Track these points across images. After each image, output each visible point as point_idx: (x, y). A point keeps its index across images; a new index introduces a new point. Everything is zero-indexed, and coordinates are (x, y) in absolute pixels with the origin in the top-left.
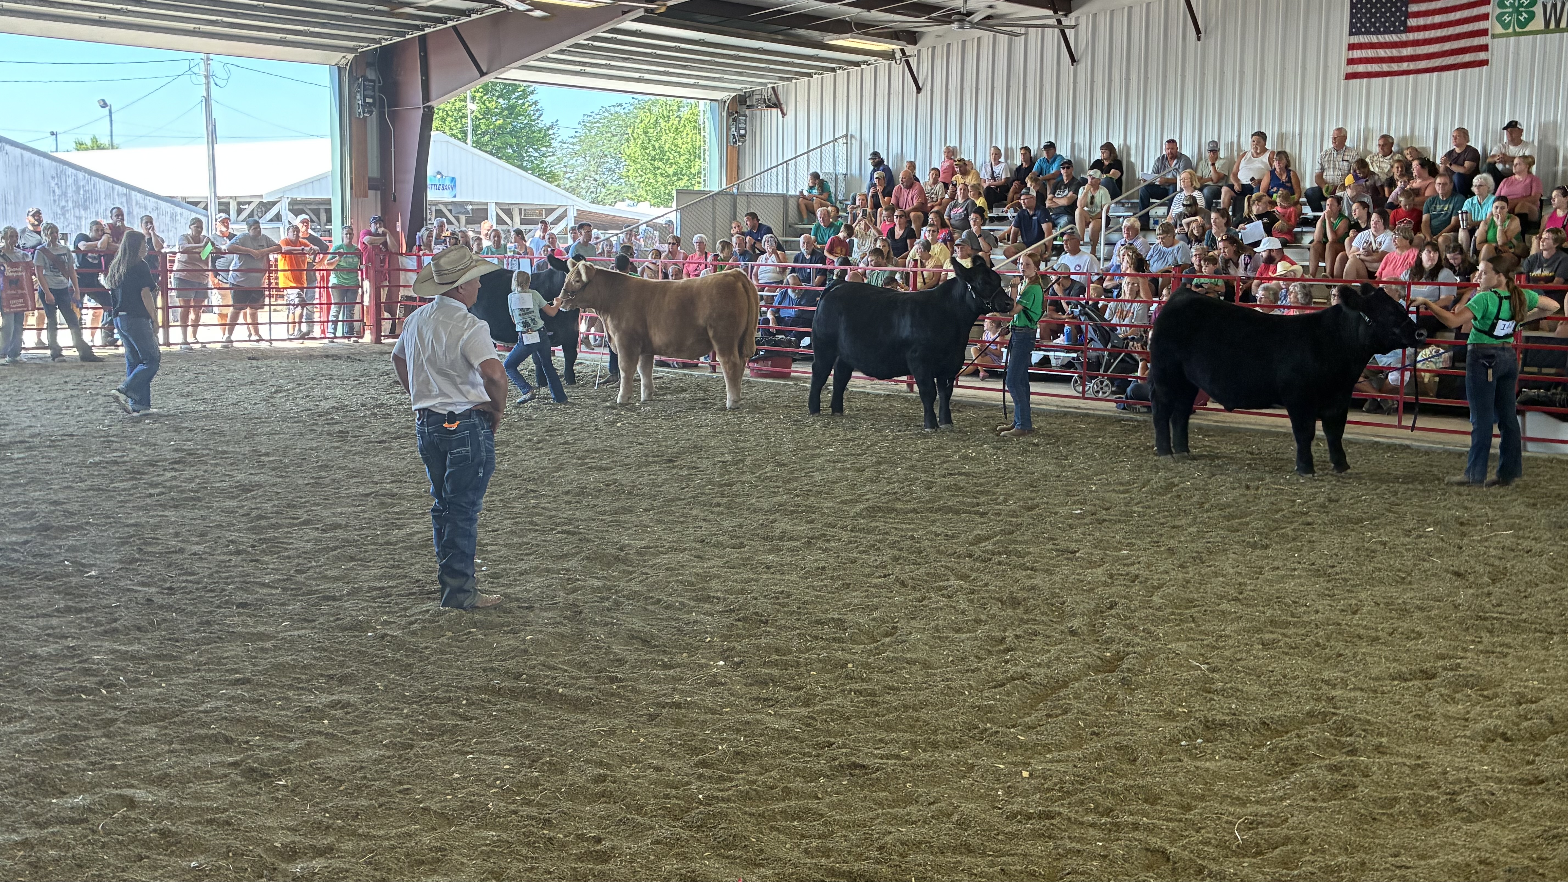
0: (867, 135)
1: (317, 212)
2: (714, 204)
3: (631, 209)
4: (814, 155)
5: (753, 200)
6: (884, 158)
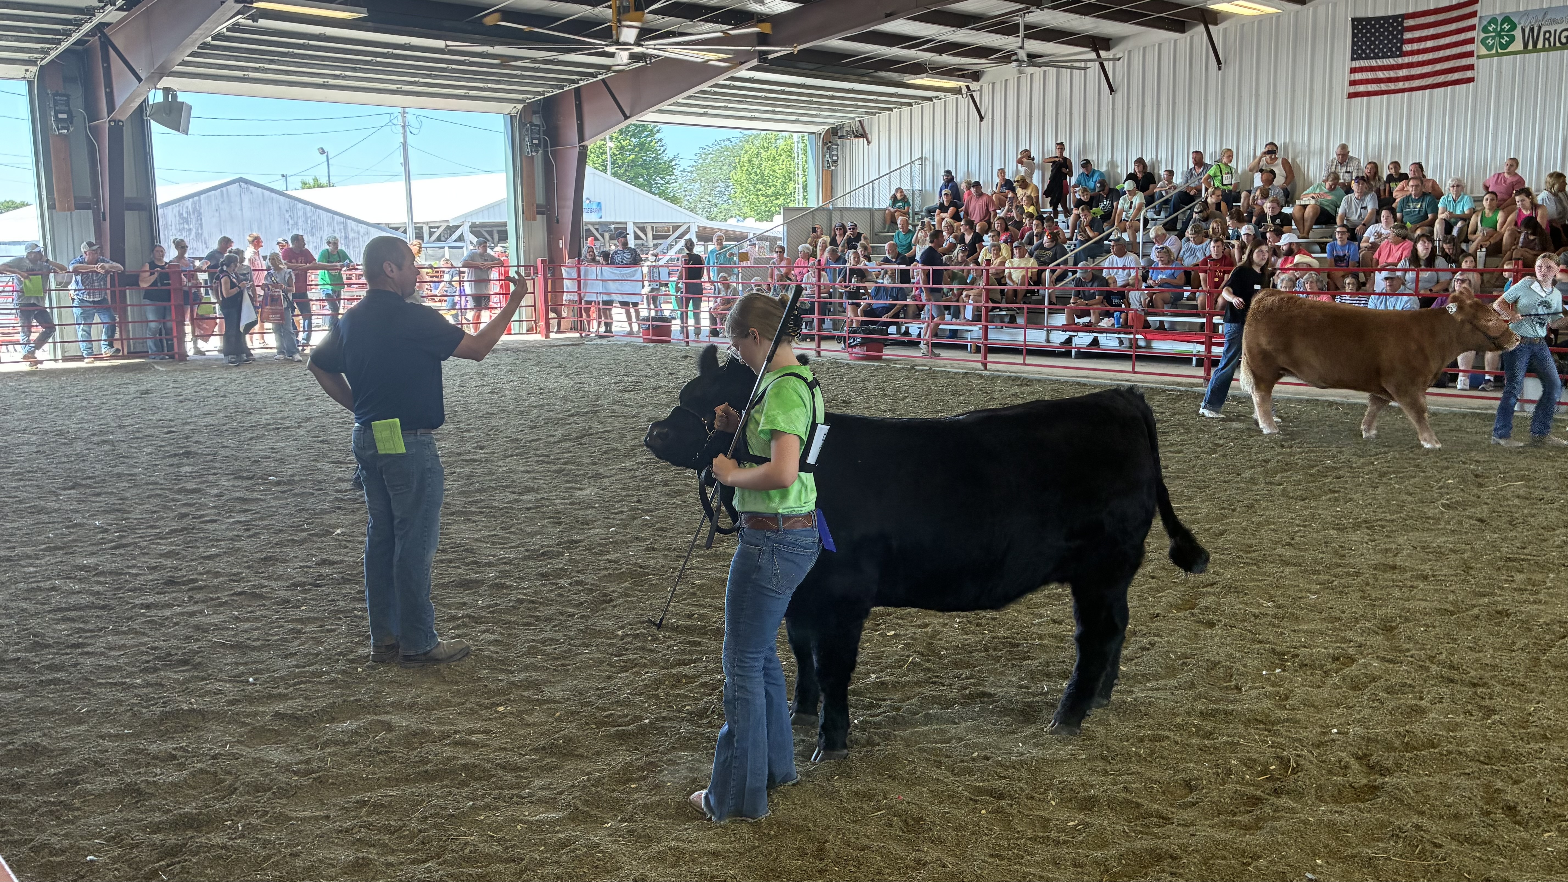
0: (939, 158)
1: (491, 233)
2: (813, 218)
3: (740, 224)
4: (895, 176)
5: (845, 213)
6: (954, 174)
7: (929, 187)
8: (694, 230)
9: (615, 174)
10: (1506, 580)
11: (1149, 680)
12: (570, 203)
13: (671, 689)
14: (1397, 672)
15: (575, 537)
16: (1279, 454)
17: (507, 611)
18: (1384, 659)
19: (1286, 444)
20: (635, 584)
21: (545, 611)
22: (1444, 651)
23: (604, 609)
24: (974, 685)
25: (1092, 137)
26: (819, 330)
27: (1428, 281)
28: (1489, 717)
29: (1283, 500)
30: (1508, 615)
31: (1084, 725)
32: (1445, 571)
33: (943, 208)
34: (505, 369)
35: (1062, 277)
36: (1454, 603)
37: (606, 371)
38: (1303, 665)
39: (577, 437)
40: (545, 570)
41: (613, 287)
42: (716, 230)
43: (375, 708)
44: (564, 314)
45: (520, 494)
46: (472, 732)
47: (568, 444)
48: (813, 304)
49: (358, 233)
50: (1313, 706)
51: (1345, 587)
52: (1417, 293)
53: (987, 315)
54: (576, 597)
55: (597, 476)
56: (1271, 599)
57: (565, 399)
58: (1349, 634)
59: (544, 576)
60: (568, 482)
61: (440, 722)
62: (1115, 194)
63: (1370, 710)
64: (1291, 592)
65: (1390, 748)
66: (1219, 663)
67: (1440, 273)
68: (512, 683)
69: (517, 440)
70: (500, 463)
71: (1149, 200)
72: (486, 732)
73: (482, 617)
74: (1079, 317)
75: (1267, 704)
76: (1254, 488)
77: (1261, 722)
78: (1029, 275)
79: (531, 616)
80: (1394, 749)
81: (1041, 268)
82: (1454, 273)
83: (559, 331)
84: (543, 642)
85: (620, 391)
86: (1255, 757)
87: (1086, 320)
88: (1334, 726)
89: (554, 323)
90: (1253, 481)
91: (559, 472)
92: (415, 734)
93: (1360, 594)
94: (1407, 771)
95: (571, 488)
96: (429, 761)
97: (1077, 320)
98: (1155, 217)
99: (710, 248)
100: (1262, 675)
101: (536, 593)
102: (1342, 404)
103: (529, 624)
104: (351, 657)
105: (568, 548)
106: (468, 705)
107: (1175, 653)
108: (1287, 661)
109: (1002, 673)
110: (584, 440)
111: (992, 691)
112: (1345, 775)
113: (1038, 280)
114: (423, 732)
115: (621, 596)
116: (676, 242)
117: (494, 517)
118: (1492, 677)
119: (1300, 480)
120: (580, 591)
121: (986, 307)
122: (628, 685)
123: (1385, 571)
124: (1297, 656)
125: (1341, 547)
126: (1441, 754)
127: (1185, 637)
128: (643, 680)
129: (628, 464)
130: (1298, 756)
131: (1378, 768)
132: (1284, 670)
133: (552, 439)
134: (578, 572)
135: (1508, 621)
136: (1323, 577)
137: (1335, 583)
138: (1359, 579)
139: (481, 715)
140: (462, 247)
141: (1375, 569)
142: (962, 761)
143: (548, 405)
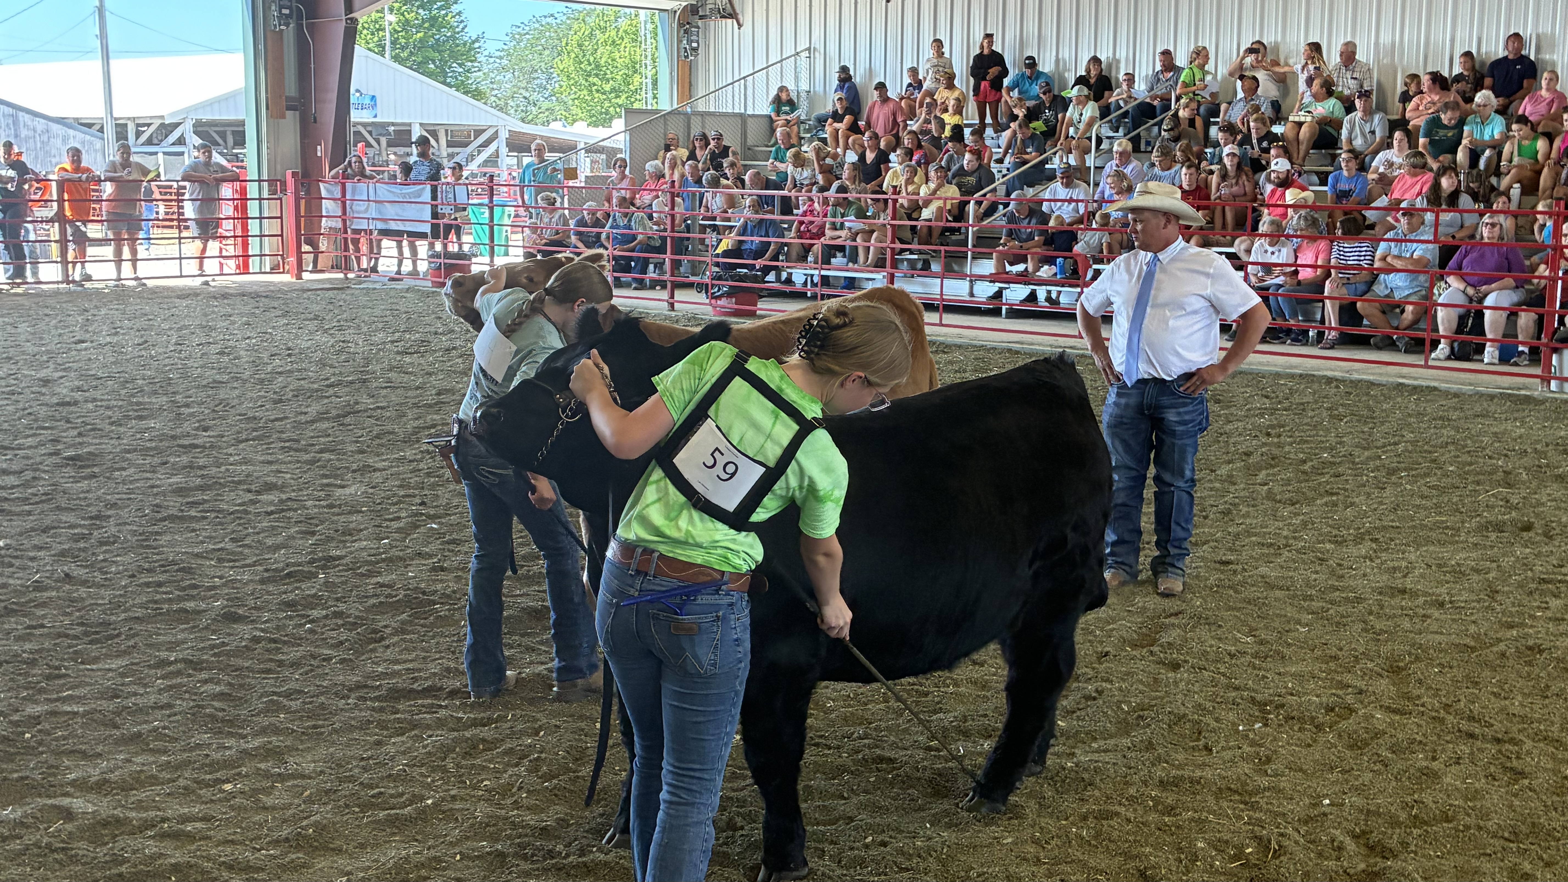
0: (832, 49)
1: (223, 135)
2: (665, 124)
3: (569, 129)
4: (774, 71)
5: (708, 120)
6: (852, 73)
7: (819, 88)
8: (504, 135)
9: (396, 58)
10: (1539, 607)
11: (1095, 739)
12: (333, 96)
13: (464, 758)
14: (1405, 725)
15: (335, 553)
16: (1265, 444)
17: (238, 653)
18: (1388, 709)
19: (1273, 432)
20: (415, 616)
21: (293, 653)
22: (1462, 697)
23: (372, 651)
24: (869, 747)
25: (1031, 27)
26: (672, 275)
27: (1450, 225)
28: (1516, 781)
29: (1269, 504)
30: (1541, 652)
31: (1012, 798)
32: (1465, 596)
33: (837, 117)
34: (240, 321)
35: (992, 210)
36: (1476, 637)
37: (380, 326)
38: (1289, 718)
39: (339, 416)
40: (291, 597)
41: (391, 211)
42: (534, 137)
43: (49, 790)
44: (323, 246)
45: (259, 493)
46: (185, 819)
47: (325, 425)
48: (664, 239)
49: (35, 130)
50: (1301, 770)
51: (1343, 616)
52: (1436, 241)
53: (893, 259)
54: (334, 634)
55: (365, 469)
56: (1251, 632)
57: (322, 363)
58: (1348, 678)
59: (290, 605)
60: (325, 476)
61: (140, 806)
62: (1062, 104)
63: (1371, 775)
64: (1276, 624)
65: (1395, 823)
66: (1185, 715)
67: (1465, 215)
68: (245, 752)
69: (255, 418)
70: (231, 450)
71: (1105, 112)
72: (205, 819)
73: (202, 662)
74: (1011, 264)
75: (1247, 768)
76: (1232, 489)
77: (1236, 792)
78: (948, 207)
79: (271, 660)
80: (1399, 824)
81: (966, 198)
82: (1482, 215)
83: (315, 270)
84: (288, 695)
85: (398, 353)
86: (1226, 836)
87: (1020, 267)
88: (1326, 796)
89: (308, 258)
90: (1230, 480)
91: (312, 462)
92: (105, 824)
93: (1361, 626)
94: (1416, 853)
95: (328, 485)
96: (125, 861)
97: (1008, 268)
98: (1111, 134)
99: (526, 160)
100: (1238, 731)
101: (278, 628)
102: (1343, 381)
103: (269, 671)
104: (16, 717)
105: (324, 568)
106: (182, 782)
107: (1129, 703)
108: (1269, 713)
109: (906, 731)
110: (348, 420)
111: (892, 754)
112: (1338, 859)
113: (960, 213)
114: (118, 820)
115: (396, 632)
116: (479, 152)
117: (221, 524)
118: (1519, 731)
119: (1289, 480)
120: (339, 627)
121: (893, 249)
122: (404, 753)
123: (1392, 596)
124: (1282, 706)
125: (1339, 565)
126: (1457, 830)
127: (1141, 682)
128: (425, 747)
129: (409, 453)
130: (1282, 835)
131: (1378, 849)
132: (1266, 725)
133: (303, 418)
134: (337, 600)
135: (1540, 659)
136: (1316, 605)
137: (1331, 612)
138: (1361, 607)
139: (200, 797)
140: (182, 154)
141: (1380, 593)
142: (852, 849)
143: (299, 371)
